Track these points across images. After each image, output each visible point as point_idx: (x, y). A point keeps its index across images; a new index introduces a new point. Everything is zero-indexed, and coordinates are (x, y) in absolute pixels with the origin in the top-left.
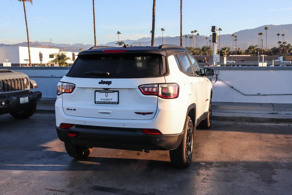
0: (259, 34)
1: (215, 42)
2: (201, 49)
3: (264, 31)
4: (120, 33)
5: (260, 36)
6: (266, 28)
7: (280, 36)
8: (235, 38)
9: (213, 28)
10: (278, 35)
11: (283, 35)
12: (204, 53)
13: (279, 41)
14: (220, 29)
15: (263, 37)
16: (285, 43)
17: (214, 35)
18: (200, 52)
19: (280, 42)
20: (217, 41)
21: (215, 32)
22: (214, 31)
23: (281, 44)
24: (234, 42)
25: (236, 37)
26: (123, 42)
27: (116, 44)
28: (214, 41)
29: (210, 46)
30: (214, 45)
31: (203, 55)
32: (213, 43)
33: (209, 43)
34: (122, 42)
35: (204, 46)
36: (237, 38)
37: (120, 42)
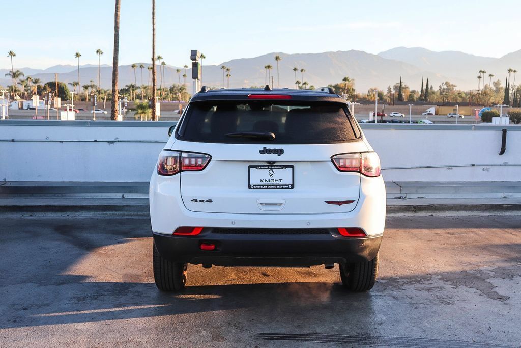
0: (265, 67)
1: (197, 78)
2: (169, 90)
3: (273, 63)
4: (14, 55)
5: (268, 70)
6: (277, 58)
7: (298, 72)
8: (227, 73)
9: (194, 54)
10: (295, 69)
11: (302, 70)
12: (174, 96)
13: (297, 80)
14: (202, 56)
15: (273, 72)
16: (305, 83)
17: (195, 65)
18: (168, 94)
19: (298, 82)
20: (199, 76)
21: (197, 61)
22: (195, 59)
23: (300, 85)
24: (226, 78)
25: (228, 70)
26: (21, 71)
27: (7, 74)
28: (195, 76)
29: (184, 85)
30: (194, 83)
31: (173, 100)
32: (193, 80)
33: (182, 79)
34: (18, 71)
35: (173, 85)
36: (230, 73)
37: (14, 71)
